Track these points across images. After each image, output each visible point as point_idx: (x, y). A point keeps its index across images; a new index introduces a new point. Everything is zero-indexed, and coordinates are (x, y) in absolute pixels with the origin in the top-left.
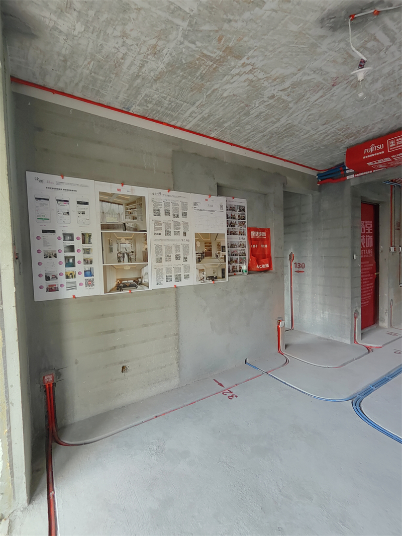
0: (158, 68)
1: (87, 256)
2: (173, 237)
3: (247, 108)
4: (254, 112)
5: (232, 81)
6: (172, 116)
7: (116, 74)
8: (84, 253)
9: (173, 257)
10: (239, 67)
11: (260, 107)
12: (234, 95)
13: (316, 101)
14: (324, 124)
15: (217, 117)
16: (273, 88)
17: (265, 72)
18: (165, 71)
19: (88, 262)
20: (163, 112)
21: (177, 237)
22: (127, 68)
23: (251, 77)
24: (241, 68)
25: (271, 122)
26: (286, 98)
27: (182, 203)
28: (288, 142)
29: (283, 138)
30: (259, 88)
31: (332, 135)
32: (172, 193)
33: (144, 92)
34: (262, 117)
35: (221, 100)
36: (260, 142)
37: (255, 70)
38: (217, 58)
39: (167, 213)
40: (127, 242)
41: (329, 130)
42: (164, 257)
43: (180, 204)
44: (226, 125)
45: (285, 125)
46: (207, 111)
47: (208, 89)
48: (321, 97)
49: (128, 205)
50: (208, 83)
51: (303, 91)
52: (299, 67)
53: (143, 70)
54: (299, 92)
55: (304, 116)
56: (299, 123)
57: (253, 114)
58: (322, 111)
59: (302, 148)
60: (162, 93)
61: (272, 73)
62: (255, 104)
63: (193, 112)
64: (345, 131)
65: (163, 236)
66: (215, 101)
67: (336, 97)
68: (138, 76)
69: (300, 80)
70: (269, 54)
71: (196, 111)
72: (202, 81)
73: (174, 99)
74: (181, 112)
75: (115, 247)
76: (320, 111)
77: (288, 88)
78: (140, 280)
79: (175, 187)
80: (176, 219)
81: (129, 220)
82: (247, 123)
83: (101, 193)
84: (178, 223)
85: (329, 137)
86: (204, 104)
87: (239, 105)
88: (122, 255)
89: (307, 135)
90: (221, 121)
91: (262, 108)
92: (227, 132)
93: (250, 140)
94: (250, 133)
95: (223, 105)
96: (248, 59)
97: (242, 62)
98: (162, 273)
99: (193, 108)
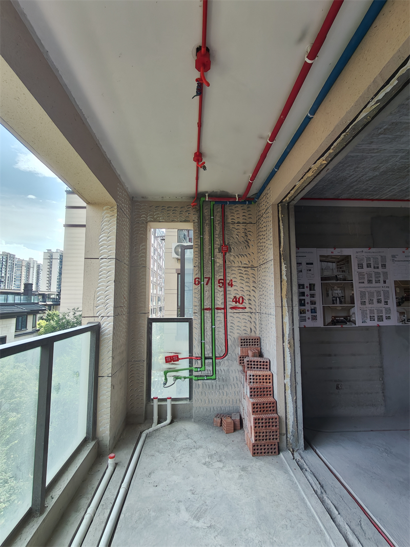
0: (373, 175)
1: (312, 299)
2: (374, 284)
6: (373, 194)
7: (341, 183)
8: (311, 297)
9: (375, 301)
18: (378, 175)
19: (313, 303)
20: (365, 194)
21: (378, 285)
22: (350, 180)
27: (382, 256)
32: (373, 250)
33: (356, 187)
39: (369, 266)
40: (339, 289)
42: (367, 301)
43: (379, 257)
49: (338, 262)
53: (361, 178)
63: (393, 189)
65: (366, 284)
68: (356, 181)
71: (396, 188)
74: (382, 191)
75: (330, 292)
78: (349, 318)
79: (374, 245)
80: (376, 270)
81: (340, 273)
83: (321, 256)
84: (379, 273)
88: (335, 299)
98: (366, 314)
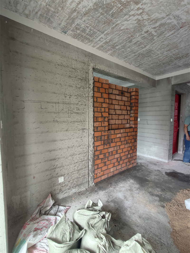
0: (88, 5)
3: (131, 38)
4: (134, 41)
5: (128, 19)
6: (90, 39)
7: (62, 7)
10: (135, 10)
11: (139, 38)
12: (127, 29)
13: (168, 36)
14: (167, 51)
15: (114, 42)
16: (149, 26)
17: (149, 15)
18: (92, 8)
20: (85, 36)
22: (70, 4)
23: (140, 17)
24: (136, 11)
25: (141, 47)
26: (153, 33)
28: (146, 60)
29: (144, 58)
30: (142, 26)
31: (169, 57)
33: (77, 22)
34: (137, 44)
35: (119, 32)
36: (132, 59)
37: (143, 13)
38: (125, 2)
41: (169, 54)
44: (117, 47)
45: (148, 49)
46: (109, 38)
47: (113, 24)
48: (172, 34)
50: (115, 19)
51: (164, 30)
52: (168, 14)
53: (79, 6)
54: (162, 30)
55: (159, 45)
56: (156, 49)
57: (133, 42)
58: (169, 43)
59: (152, 64)
60: (87, 23)
61: (152, 16)
62: (136, 36)
63: (102, 38)
64: (176, 55)
66: (116, 32)
67: (180, 35)
68: (75, 10)
69: (165, 22)
70: (155, 2)
71: (103, 38)
72: (112, 17)
73: (93, 28)
74: (95, 37)
76: (168, 43)
77: (157, 27)
82: (129, 47)
85: (167, 58)
86: (109, 33)
87: (127, 36)
89: (157, 57)
90: (115, 45)
91: (139, 39)
92: (116, 51)
93: (127, 57)
94: (128, 53)
95: (119, 35)
96: (142, 5)
97: (138, 6)
99: (102, 36)
